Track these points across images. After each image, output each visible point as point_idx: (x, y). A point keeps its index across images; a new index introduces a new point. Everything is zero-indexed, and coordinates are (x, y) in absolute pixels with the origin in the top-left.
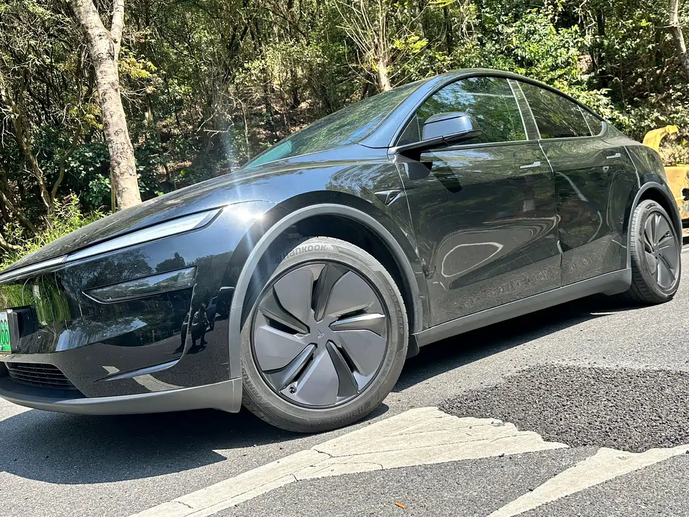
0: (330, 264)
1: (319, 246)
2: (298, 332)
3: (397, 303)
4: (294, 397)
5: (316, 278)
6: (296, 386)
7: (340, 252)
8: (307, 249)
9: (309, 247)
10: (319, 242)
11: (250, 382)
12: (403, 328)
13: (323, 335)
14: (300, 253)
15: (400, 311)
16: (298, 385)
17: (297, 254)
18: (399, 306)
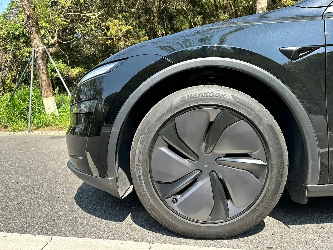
0: (227, 110)
1: (220, 94)
2: (189, 159)
3: (281, 156)
4: (175, 206)
5: (212, 120)
6: (178, 198)
7: (237, 102)
8: (208, 95)
9: (211, 93)
10: (221, 90)
11: (143, 186)
12: (282, 178)
13: (209, 165)
14: (202, 96)
15: (283, 163)
16: (180, 198)
17: (199, 97)
18: (283, 159)
